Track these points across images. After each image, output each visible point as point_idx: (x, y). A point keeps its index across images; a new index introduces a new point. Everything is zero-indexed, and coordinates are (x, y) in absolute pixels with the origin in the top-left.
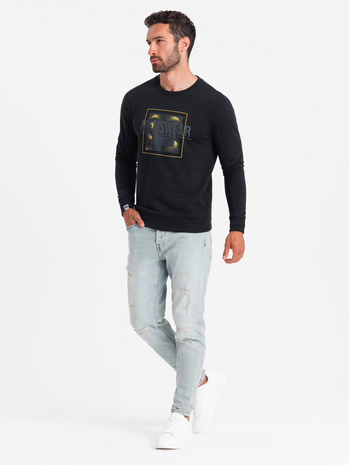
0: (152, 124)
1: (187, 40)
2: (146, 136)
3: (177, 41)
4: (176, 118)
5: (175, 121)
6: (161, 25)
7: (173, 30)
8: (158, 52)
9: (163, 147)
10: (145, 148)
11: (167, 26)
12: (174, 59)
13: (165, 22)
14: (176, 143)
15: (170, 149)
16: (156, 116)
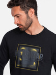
0: (22, 53)
1: (32, 10)
2: (18, 58)
3: (27, 13)
4: (35, 50)
5: (34, 51)
6: (16, 7)
7: (23, 8)
8: (20, 21)
9: (28, 65)
10: (17, 65)
11: (19, 7)
12: (29, 22)
13: (17, 5)
14: (34, 63)
15: (31, 66)
16: (23, 48)
